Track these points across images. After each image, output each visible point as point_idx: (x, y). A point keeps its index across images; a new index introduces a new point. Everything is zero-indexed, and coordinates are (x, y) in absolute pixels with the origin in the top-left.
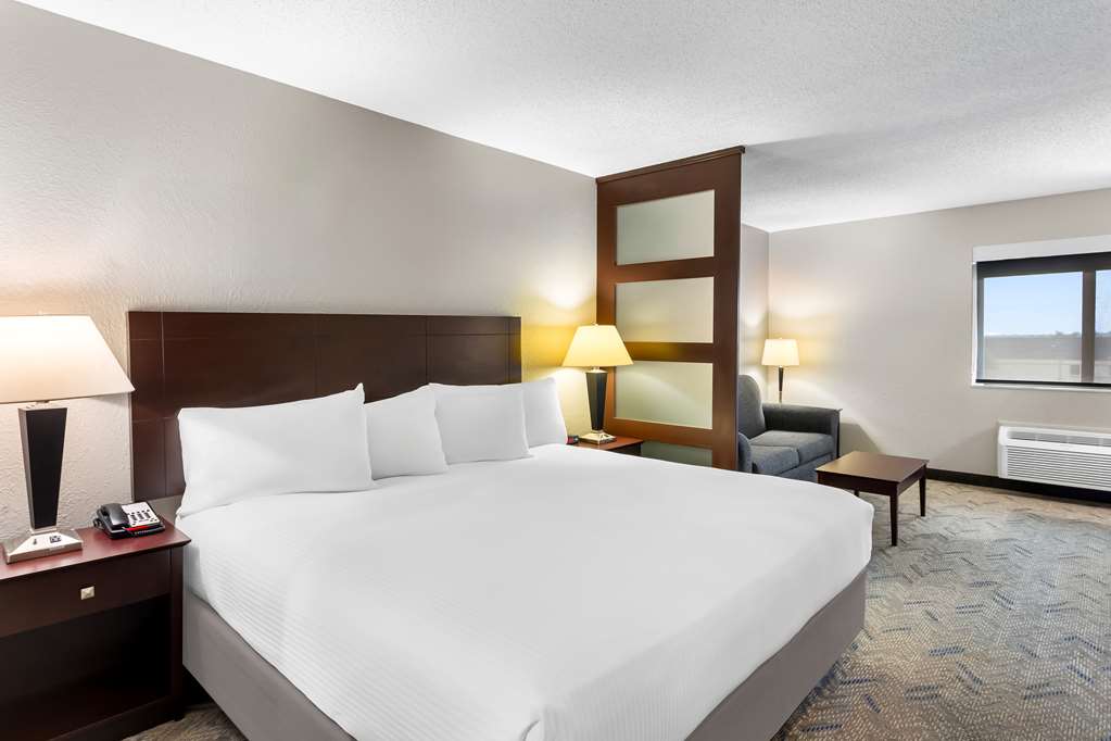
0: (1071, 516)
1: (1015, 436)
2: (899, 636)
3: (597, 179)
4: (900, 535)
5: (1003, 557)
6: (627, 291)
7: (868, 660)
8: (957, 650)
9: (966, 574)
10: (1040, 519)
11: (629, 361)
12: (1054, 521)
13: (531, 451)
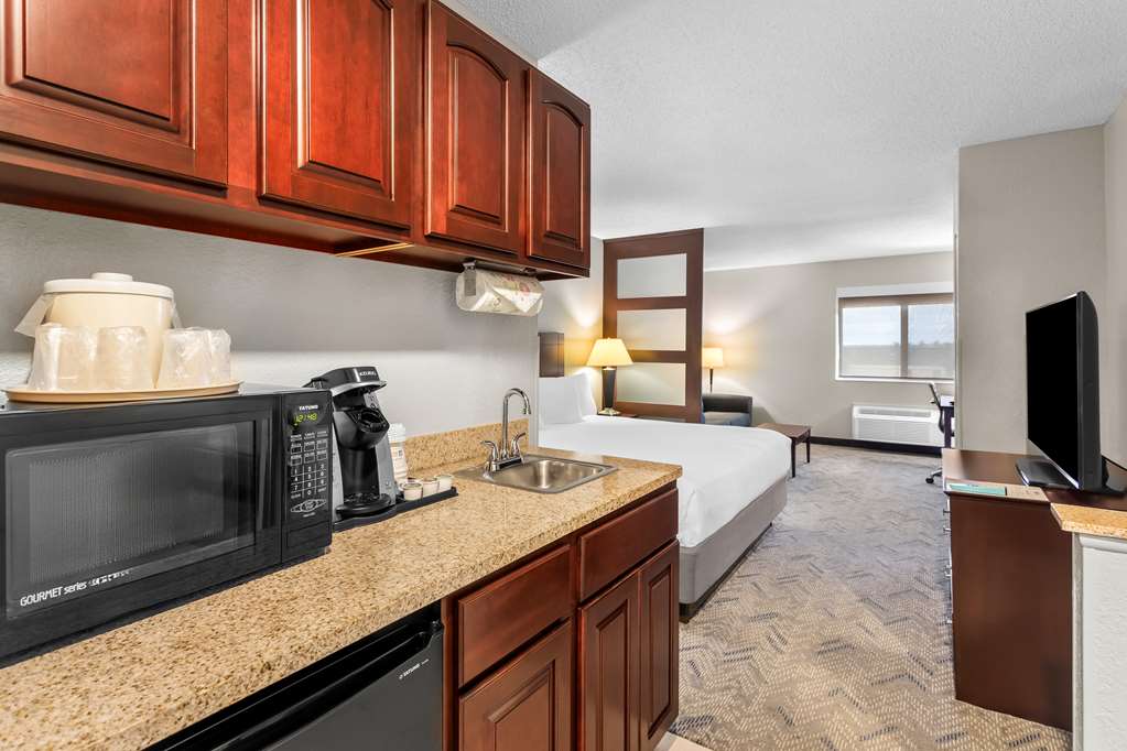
0: (895, 460)
1: (863, 412)
2: (803, 515)
3: (604, 241)
4: (797, 473)
5: (856, 480)
6: (623, 316)
7: (788, 524)
8: (833, 518)
9: (836, 488)
10: (877, 462)
11: (631, 363)
12: (884, 462)
13: (585, 418)
